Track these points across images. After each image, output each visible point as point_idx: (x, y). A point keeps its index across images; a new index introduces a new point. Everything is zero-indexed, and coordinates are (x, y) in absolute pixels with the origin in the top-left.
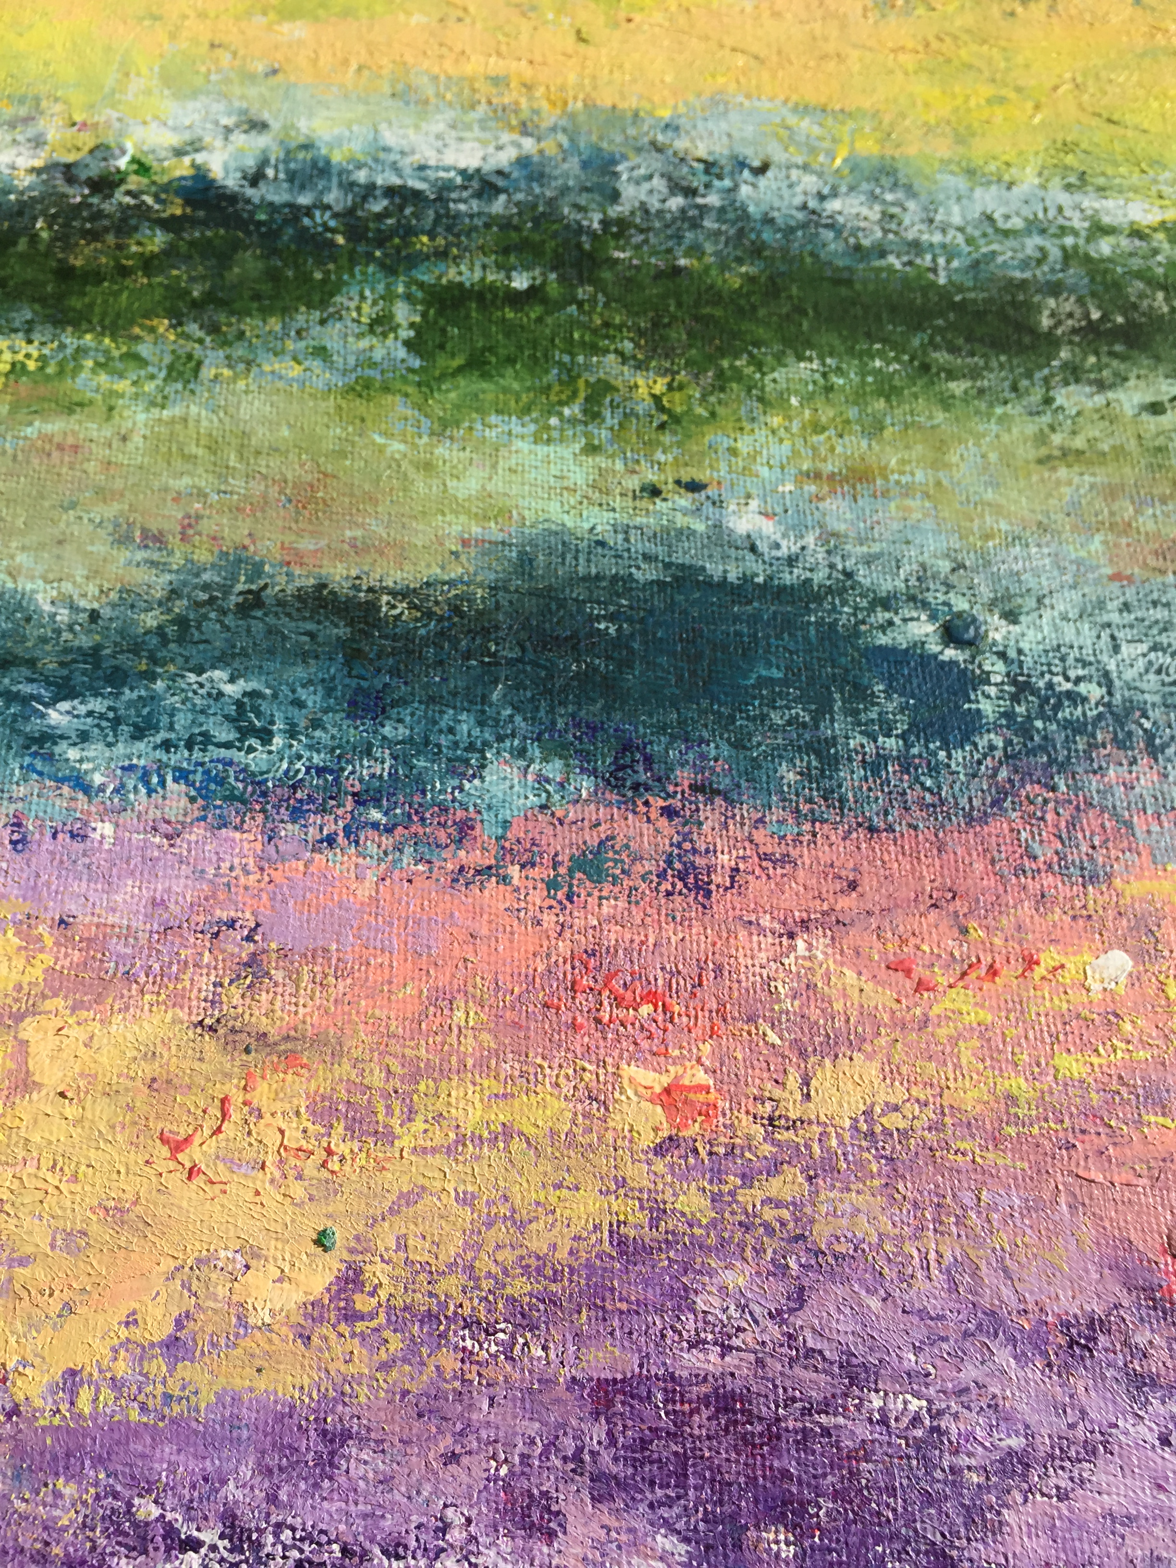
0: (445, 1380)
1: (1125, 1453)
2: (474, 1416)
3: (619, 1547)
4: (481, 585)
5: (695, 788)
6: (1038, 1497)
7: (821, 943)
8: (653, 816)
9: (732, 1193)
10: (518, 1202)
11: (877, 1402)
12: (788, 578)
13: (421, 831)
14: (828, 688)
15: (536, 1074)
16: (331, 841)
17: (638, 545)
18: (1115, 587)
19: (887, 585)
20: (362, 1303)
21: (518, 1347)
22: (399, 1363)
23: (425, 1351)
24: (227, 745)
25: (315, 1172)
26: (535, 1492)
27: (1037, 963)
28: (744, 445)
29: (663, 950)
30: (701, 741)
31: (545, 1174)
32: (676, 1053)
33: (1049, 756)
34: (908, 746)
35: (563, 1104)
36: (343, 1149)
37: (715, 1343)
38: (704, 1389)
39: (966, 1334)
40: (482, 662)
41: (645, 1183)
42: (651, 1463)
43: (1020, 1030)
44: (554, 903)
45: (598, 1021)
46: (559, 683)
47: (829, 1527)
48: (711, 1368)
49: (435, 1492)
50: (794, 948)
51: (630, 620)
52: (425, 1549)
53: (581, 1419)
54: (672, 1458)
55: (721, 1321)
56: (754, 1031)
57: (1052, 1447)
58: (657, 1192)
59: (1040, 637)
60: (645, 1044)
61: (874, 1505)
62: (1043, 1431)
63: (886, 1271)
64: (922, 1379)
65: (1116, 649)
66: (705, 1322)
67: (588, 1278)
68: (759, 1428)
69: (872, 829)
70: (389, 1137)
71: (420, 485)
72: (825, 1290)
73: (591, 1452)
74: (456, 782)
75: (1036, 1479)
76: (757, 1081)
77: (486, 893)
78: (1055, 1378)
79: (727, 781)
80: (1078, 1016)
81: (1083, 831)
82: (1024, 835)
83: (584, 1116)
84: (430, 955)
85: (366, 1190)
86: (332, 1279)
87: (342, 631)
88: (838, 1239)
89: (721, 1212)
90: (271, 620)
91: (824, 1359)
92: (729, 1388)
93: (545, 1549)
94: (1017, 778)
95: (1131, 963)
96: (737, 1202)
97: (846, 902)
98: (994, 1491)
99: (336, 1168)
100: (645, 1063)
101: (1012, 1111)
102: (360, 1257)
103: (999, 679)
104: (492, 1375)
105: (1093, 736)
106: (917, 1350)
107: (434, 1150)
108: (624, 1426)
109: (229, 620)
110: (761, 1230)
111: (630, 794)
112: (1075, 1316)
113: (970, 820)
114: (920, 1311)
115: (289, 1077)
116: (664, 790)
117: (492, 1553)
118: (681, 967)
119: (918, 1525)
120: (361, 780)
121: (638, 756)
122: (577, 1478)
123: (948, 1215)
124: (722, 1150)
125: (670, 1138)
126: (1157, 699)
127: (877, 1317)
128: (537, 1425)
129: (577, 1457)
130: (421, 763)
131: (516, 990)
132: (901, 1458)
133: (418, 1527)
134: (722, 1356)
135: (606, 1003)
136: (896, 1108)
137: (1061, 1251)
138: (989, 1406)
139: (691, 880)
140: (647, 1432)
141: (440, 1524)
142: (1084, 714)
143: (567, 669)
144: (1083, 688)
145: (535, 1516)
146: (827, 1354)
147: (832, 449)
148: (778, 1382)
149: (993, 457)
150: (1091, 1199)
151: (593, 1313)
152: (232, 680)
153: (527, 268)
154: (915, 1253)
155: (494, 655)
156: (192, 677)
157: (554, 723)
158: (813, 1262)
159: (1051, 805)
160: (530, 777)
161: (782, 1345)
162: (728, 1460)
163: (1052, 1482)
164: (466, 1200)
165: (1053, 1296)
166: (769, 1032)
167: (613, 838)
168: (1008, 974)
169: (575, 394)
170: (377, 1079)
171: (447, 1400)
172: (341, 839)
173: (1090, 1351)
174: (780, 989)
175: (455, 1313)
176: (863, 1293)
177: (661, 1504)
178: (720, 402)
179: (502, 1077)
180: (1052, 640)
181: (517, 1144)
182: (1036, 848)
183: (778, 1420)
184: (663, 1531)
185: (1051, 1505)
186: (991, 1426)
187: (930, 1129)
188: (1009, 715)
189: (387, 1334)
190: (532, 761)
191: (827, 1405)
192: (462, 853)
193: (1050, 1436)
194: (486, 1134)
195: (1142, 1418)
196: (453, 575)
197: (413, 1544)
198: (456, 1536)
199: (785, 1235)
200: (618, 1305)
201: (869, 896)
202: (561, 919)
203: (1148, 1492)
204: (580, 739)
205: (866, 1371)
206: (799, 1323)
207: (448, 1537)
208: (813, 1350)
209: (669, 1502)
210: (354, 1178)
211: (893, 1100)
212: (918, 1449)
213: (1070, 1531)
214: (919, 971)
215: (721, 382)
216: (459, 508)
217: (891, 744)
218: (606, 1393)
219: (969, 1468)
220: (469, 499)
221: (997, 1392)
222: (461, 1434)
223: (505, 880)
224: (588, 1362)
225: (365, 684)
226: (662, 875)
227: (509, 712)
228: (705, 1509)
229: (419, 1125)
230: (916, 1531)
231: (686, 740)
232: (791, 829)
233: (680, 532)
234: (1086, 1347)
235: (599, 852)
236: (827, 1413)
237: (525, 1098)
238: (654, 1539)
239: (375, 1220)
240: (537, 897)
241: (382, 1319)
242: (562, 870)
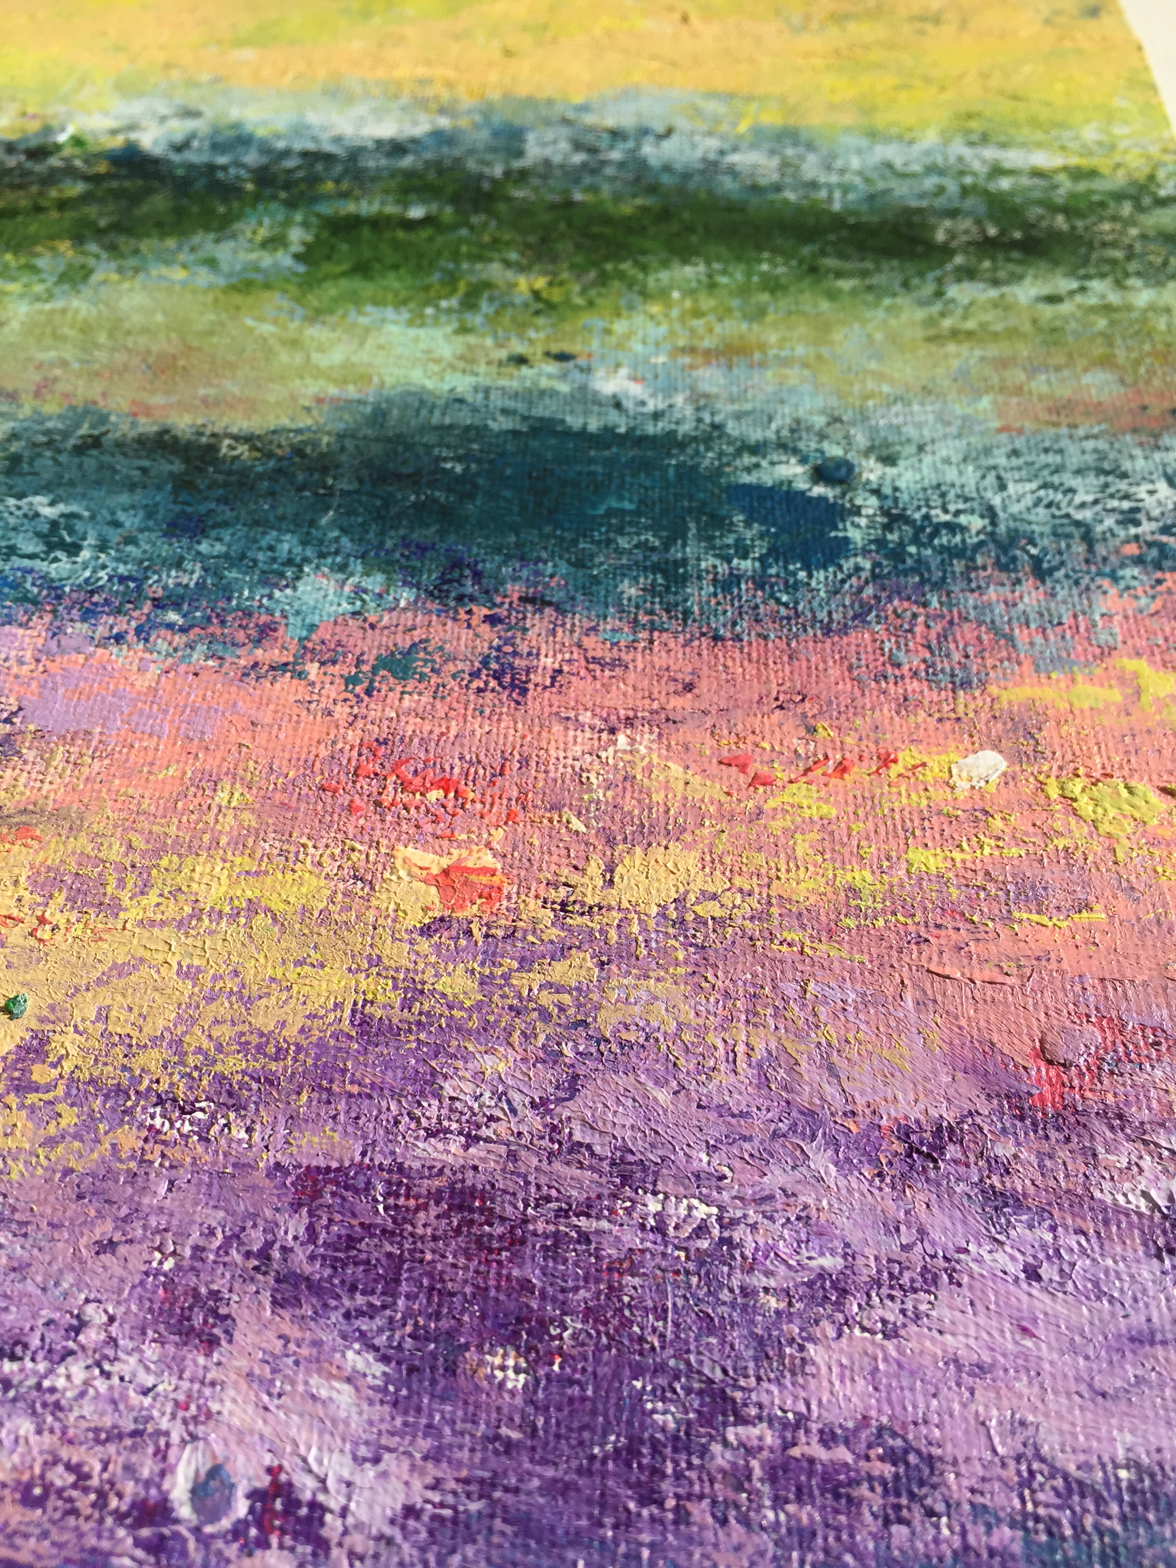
0: (121, 1161)
1: (977, 1285)
2: (146, 1201)
3: (297, 1363)
4: (329, 433)
5: (524, 600)
6: (857, 1331)
7: (646, 740)
8: (474, 623)
9: (506, 977)
10: (249, 977)
11: (653, 1206)
12: (650, 429)
13: (218, 632)
14: (683, 519)
15: (297, 854)
16: (119, 638)
17: (497, 401)
18: (1004, 437)
19: (756, 435)
20: (40, 1073)
21: (216, 1128)
22: (68, 1139)
23: (102, 1127)
24: (32, 556)
25: (21, 941)
26: (203, 1290)
27: (895, 761)
28: (620, 327)
29: (466, 741)
30: (538, 560)
31: (288, 950)
32: (464, 837)
33: (922, 576)
34: (765, 566)
35: (323, 883)
36: (60, 919)
37: (460, 1133)
38: (437, 1183)
39: (775, 1135)
40: (316, 494)
41: (404, 962)
42: (356, 1264)
43: (870, 825)
44: (350, 696)
45: (378, 804)
46: (394, 511)
47: (575, 1352)
48: (450, 1159)
49: (79, 1285)
50: (615, 743)
51: (479, 461)
52: (50, 1351)
53: (277, 1210)
54: (384, 1261)
55: (471, 1109)
56: (556, 818)
57: (879, 1272)
58: (416, 972)
59: (918, 477)
60: (429, 828)
61: (636, 1329)
62: (867, 1251)
63: (682, 1062)
64: (714, 1182)
65: (1002, 487)
66: (451, 1110)
67: (318, 1057)
68: (499, 1230)
69: (716, 638)
70: (115, 908)
71: (284, 356)
72: (604, 1080)
73: (284, 1249)
74: (266, 591)
75: (855, 1308)
76: (553, 867)
77: (278, 686)
78: (887, 1190)
79: (562, 594)
80: (939, 813)
81: (955, 641)
82: (887, 646)
83: (344, 894)
84: (202, 740)
85: (74, 960)
86: (12, 1047)
87: (178, 466)
88: (627, 1027)
89: (489, 996)
90: (107, 458)
91: (593, 1154)
92: (469, 1183)
93: (201, 1360)
94: (884, 595)
95: (1005, 764)
96: (511, 986)
97: (680, 703)
98: (797, 1321)
99: (46, 936)
100: (425, 848)
101: (853, 903)
102: (51, 1027)
103: (871, 512)
104: (178, 1155)
105: (973, 559)
106: (711, 1149)
107: (163, 923)
108: (330, 1220)
109: (63, 458)
110: (535, 1015)
111: (453, 604)
112: (917, 1122)
113: (827, 631)
114: (719, 1106)
115: (16, 848)
116: (491, 600)
117: (133, 1360)
118: (482, 757)
119: (692, 1358)
120: (165, 588)
121: (467, 572)
122: (260, 1277)
123: (766, 1007)
124: (500, 933)
125: (442, 919)
126: (1047, 529)
127: (665, 1111)
128: (222, 1214)
129: (264, 1254)
130: (232, 574)
131: (291, 774)
132: (677, 1273)
133: (47, 1324)
134: (466, 1147)
135: (390, 788)
136: (714, 897)
137: (905, 1051)
138: (799, 1218)
139: (507, 679)
140: (358, 1229)
141: (75, 1322)
142: (963, 541)
143: (405, 498)
144: (963, 519)
145: (198, 1319)
146: (597, 1149)
147: (711, 331)
148: (531, 1178)
149: (879, 336)
150: (944, 995)
151: (315, 1095)
152: (52, 504)
153: (424, 201)
154: (720, 1044)
155: (331, 488)
156: (12, 501)
157: (381, 544)
158: (593, 1050)
159: (921, 619)
160: (347, 589)
161: (542, 1138)
162: (454, 1266)
163: (878, 1313)
164: (188, 974)
165: (890, 1097)
166: (574, 820)
167: (427, 641)
168: (858, 772)
169: (454, 291)
170: (115, 852)
171: (117, 1181)
172: (131, 637)
173: (935, 1161)
174: (593, 779)
175: (149, 1089)
176: (650, 1085)
177: (360, 1313)
178: (600, 295)
179: (258, 855)
180: (931, 478)
181: (261, 920)
182: (901, 656)
183: (525, 1221)
184: (357, 1346)
185: (873, 1343)
186: (799, 1242)
187: (752, 918)
188: (881, 543)
189: (61, 1107)
190: (352, 574)
191: (589, 1207)
192: (259, 652)
193: (876, 1258)
194: (227, 909)
195: (1001, 1244)
196: (301, 425)
197: (35, 1342)
198: (92, 1336)
199: (563, 1020)
200: (348, 1087)
201: (707, 696)
202: (356, 710)
203: (1008, 1335)
204: (408, 558)
205: (645, 1169)
206: (566, 1114)
207: (81, 1338)
208: (580, 1144)
209: (371, 1312)
210: (63, 947)
211: (711, 889)
212: (702, 1263)
213: (898, 1376)
214: (756, 767)
215: (603, 279)
216: (320, 373)
217: (746, 565)
218: (315, 1182)
219: (766, 1290)
220: (331, 368)
221: (810, 1201)
222: (125, 1220)
223: (301, 675)
224: (299, 1147)
225: (189, 509)
226: (475, 675)
227: (336, 533)
228: (416, 1324)
229: (153, 897)
230: (688, 1363)
231: (522, 559)
232: (625, 638)
233: (543, 393)
234: (929, 1156)
235: (409, 652)
236: (588, 1216)
237: (280, 876)
238: (344, 1356)
239: (77, 990)
240: (332, 691)
241: (60, 1091)
242: (365, 668)
